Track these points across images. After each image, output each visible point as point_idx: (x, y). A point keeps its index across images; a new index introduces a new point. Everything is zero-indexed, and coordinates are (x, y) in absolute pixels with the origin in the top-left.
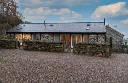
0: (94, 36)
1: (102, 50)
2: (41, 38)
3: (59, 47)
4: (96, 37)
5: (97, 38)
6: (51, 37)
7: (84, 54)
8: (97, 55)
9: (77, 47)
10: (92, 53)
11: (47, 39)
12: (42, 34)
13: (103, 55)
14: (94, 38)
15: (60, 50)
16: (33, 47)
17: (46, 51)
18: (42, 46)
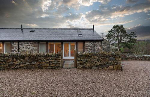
0: (90, 43)
1: (112, 62)
2: (19, 48)
3: (54, 61)
4: (92, 45)
5: (94, 46)
6: (35, 46)
7: (90, 68)
8: (107, 68)
9: (81, 60)
10: (101, 66)
11: (29, 49)
12: (21, 43)
13: (114, 68)
14: (90, 47)
15: (57, 65)
16: (10, 64)
17: (34, 68)
18: (27, 62)
